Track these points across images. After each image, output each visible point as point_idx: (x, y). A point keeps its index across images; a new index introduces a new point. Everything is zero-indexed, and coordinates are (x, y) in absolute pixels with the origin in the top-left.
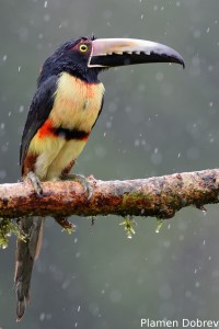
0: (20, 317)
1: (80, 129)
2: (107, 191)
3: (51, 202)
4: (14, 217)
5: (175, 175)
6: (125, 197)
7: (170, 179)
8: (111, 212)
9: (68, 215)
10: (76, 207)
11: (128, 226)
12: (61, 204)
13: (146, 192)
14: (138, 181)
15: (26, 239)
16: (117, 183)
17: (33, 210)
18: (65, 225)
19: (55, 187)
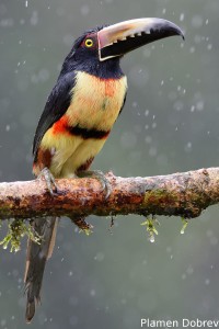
0: (30, 319)
1: (99, 129)
2: (128, 189)
3: (66, 200)
4: (26, 218)
5: (201, 170)
6: (147, 195)
7: (196, 175)
8: (131, 211)
9: (85, 215)
10: (94, 206)
11: (151, 226)
12: (77, 203)
13: (170, 189)
14: (161, 177)
15: (40, 241)
16: (139, 180)
17: (48, 210)
18: (82, 225)
19: (71, 185)
